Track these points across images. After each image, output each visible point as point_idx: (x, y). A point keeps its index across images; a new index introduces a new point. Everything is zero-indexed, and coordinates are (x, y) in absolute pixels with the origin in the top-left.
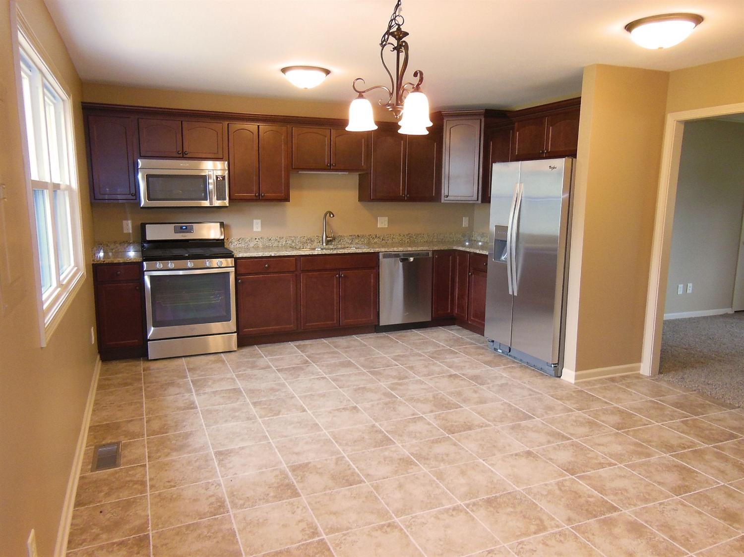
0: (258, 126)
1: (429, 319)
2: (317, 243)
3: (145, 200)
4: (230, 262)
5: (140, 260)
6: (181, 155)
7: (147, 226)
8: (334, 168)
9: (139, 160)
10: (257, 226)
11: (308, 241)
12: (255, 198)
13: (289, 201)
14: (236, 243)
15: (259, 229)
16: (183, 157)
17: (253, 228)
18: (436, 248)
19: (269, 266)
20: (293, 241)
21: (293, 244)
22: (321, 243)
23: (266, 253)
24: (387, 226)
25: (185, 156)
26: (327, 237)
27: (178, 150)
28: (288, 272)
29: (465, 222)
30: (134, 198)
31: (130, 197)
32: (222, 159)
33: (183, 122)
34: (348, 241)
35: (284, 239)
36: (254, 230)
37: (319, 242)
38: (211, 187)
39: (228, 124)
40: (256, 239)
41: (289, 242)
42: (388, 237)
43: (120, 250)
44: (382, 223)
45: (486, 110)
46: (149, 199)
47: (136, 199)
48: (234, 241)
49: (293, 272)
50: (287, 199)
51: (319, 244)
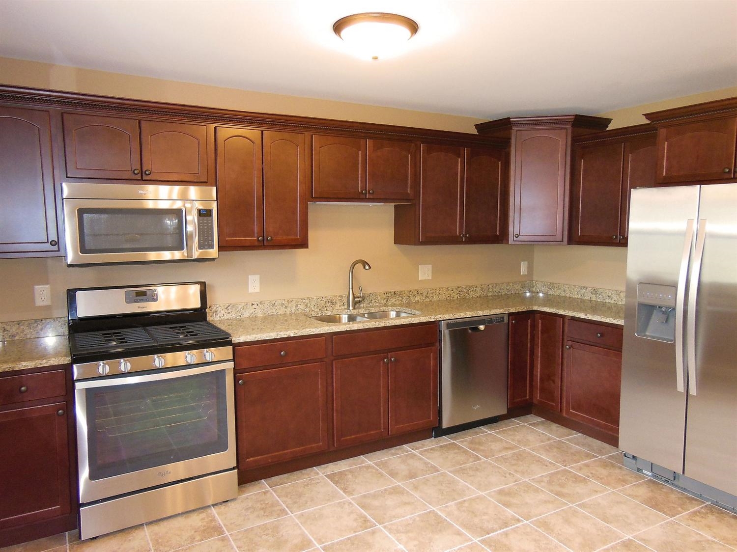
0: (262, 132)
1: (504, 412)
2: (340, 306)
3: (75, 252)
4: (226, 352)
5: (67, 360)
6: (139, 177)
7: (79, 294)
8: (371, 197)
9: (64, 185)
10: (254, 285)
11: (328, 305)
12: (256, 244)
13: (307, 247)
14: (223, 312)
15: (257, 290)
16: (142, 179)
17: (248, 289)
18: (512, 310)
19: (286, 354)
20: (306, 306)
21: (307, 310)
22: (346, 307)
23: (281, 333)
24: (430, 278)
25: (145, 177)
26: (354, 297)
27: (133, 168)
28: (314, 361)
29: (524, 268)
30: (56, 248)
31: (48, 247)
32: (206, 182)
33: (142, 122)
34: (382, 302)
35: (294, 304)
36: (250, 291)
37: (343, 305)
38: (190, 228)
39: (215, 128)
40: (253, 304)
41: (301, 307)
42: (432, 293)
43: (28, 336)
44: (425, 273)
45: (576, 116)
46: (83, 249)
47: (59, 251)
48: (219, 309)
49: (321, 360)
50: (303, 244)
51: (343, 307)
